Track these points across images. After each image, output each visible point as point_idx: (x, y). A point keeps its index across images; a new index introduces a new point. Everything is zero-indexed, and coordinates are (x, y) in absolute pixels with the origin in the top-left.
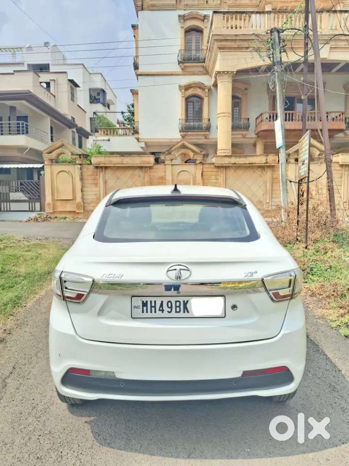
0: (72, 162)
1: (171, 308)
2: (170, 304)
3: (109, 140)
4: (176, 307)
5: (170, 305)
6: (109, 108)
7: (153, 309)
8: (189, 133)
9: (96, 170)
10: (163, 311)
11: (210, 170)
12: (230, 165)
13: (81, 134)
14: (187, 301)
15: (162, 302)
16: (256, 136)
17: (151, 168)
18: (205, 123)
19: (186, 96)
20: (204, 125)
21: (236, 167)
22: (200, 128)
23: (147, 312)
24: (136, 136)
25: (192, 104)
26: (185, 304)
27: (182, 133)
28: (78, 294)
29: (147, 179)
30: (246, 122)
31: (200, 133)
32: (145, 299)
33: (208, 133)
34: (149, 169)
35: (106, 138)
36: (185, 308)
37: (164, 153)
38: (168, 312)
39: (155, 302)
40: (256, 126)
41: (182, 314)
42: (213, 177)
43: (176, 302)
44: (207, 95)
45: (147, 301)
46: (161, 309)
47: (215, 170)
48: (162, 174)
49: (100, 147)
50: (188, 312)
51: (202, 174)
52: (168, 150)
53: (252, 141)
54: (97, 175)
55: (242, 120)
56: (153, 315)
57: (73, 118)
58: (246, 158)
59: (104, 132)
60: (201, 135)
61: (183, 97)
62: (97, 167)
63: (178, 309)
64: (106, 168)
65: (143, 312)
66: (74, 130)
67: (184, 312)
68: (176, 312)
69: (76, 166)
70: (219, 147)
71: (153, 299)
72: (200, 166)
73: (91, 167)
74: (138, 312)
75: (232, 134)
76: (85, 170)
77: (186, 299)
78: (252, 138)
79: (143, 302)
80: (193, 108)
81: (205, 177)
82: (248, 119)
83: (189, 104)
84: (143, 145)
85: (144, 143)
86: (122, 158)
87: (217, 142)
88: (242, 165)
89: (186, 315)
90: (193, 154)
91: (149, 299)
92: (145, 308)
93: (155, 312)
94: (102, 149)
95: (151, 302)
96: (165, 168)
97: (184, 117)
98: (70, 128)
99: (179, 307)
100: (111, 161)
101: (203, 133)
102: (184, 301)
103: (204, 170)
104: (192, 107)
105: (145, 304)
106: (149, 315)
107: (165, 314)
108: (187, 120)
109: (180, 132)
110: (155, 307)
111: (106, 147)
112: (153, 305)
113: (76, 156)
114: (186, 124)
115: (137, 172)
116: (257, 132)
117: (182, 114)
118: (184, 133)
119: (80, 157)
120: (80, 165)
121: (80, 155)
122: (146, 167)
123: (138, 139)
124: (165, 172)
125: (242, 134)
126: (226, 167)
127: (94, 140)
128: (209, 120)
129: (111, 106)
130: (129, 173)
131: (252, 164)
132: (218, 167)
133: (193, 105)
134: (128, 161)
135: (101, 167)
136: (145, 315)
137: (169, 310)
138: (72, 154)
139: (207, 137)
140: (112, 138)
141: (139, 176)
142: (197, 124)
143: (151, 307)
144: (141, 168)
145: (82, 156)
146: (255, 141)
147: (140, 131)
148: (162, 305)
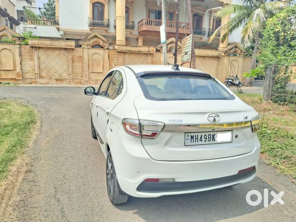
1: (206, 139)
2: (205, 136)
4: (209, 138)
5: (205, 137)
7: (197, 140)
10: (202, 141)
14: (215, 134)
15: (202, 136)
23: (193, 142)
26: (213, 136)
28: (153, 133)
32: (192, 134)
36: (213, 138)
39: (198, 135)
41: (211, 142)
43: (209, 135)
45: (193, 136)
46: (201, 139)
50: (215, 141)
56: (197, 143)
63: (210, 139)
65: (191, 142)
67: (213, 141)
68: (209, 141)
71: (197, 134)
74: (188, 142)
77: (214, 133)
79: (191, 136)
89: (214, 142)
91: (194, 134)
92: (192, 140)
93: (198, 142)
95: (196, 136)
99: (210, 138)
102: (213, 135)
105: (192, 137)
106: (194, 143)
107: (203, 142)
110: (198, 138)
112: (197, 137)
136: (192, 144)
137: (205, 140)
143: (196, 138)
148: (201, 138)
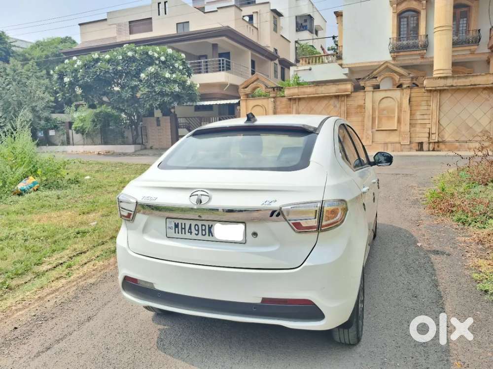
0: (266, 96)
1: (198, 230)
2: (197, 226)
3: (310, 70)
4: (202, 230)
5: (197, 229)
6: (317, 34)
7: (183, 230)
8: (401, 53)
9: (289, 102)
10: (191, 233)
11: (420, 94)
12: (446, 88)
13: (283, 65)
14: (212, 226)
15: (191, 225)
16: (490, 51)
17: (348, 96)
18: (421, 40)
19: (398, 12)
20: (420, 43)
21: (452, 90)
22: (415, 47)
23: (178, 233)
24: (340, 62)
25: (406, 19)
26: (210, 228)
27: (392, 54)
28: (129, 213)
29: (343, 108)
30: (475, 34)
31: (415, 52)
32: (177, 221)
33: (425, 51)
34: (346, 97)
35: (308, 67)
36: (210, 232)
37: (363, 79)
38: (195, 234)
39: (185, 224)
40: (490, 38)
41: (207, 237)
42: (424, 103)
43: (202, 225)
44: (424, 8)
45: (178, 223)
46: (190, 231)
47: (426, 94)
48: (361, 102)
49: (299, 78)
50: (212, 236)
51: (409, 100)
52: (369, 75)
53: (485, 57)
54: (290, 108)
55: (471, 32)
56: (183, 236)
57: (276, 50)
58: (466, 78)
59: (306, 61)
60: (415, 55)
61: (394, 13)
62: (290, 99)
63: (204, 233)
64: (300, 99)
65: (175, 233)
66: (277, 61)
67: (209, 236)
68: (202, 235)
69: (270, 99)
70: (435, 68)
71: (183, 222)
72: (408, 91)
73: (285, 100)
74: (171, 232)
75: (453, 51)
76: (278, 103)
77: (210, 223)
78: (484, 53)
79: (175, 223)
80: (408, 24)
81: (413, 103)
82: (479, 30)
83: (402, 20)
84: (347, 71)
85: (348, 69)
86: (317, 87)
87: (433, 61)
88: (461, 87)
89: (210, 238)
90: (398, 77)
91: (180, 222)
92: (177, 229)
93: (185, 233)
94: (301, 80)
95: (182, 224)
96: (365, 95)
97: (395, 35)
98: (272, 60)
99: (205, 230)
100: (304, 92)
101: (418, 52)
102: (209, 226)
103: (413, 95)
104: (406, 23)
105: (176, 226)
106: (180, 235)
107: (193, 236)
108: (399, 38)
109: (390, 53)
110: (185, 228)
111: (305, 77)
113: (270, 89)
114: (398, 43)
115: (333, 101)
116: (490, 45)
117: (393, 33)
118: (396, 54)
119: (274, 90)
120: (274, 98)
121: (273, 88)
122: (343, 96)
123: (341, 65)
124: (365, 100)
125: (470, 50)
126: (441, 91)
127: (295, 71)
128: (427, 36)
129: (319, 32)
130: (324, 103)
131: (475, 85)
132: (430, 91)
133: (408, 21)
134: (323, 90)
135: (295, 99)
136: (177, 235)
137: (197, 233)
138: (267, 87)
139: (425, 57)
140: (313, 67)
141: (335, 106)
142: (411, 42)
143: (182, 228)
144: (337, 97)
145: (275, 89)
146: (488, 57)
147: (343, 56)
148: (190, 228)
